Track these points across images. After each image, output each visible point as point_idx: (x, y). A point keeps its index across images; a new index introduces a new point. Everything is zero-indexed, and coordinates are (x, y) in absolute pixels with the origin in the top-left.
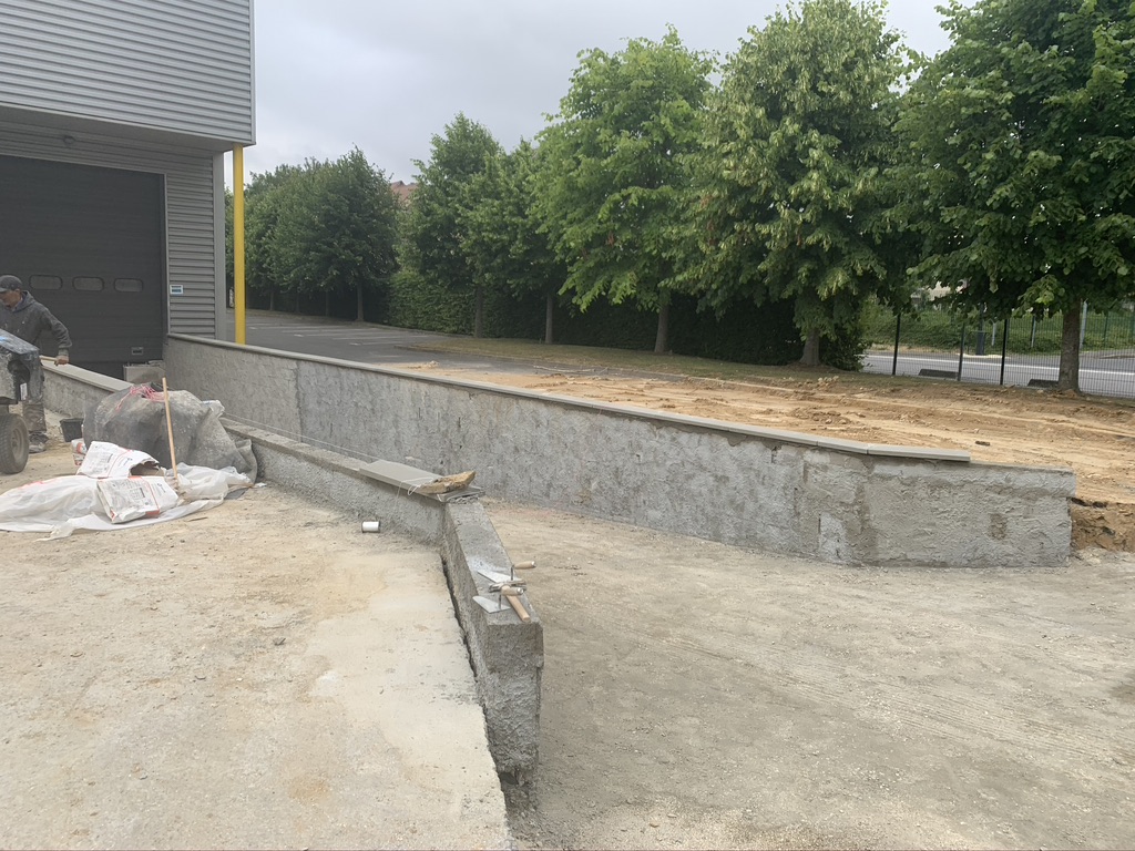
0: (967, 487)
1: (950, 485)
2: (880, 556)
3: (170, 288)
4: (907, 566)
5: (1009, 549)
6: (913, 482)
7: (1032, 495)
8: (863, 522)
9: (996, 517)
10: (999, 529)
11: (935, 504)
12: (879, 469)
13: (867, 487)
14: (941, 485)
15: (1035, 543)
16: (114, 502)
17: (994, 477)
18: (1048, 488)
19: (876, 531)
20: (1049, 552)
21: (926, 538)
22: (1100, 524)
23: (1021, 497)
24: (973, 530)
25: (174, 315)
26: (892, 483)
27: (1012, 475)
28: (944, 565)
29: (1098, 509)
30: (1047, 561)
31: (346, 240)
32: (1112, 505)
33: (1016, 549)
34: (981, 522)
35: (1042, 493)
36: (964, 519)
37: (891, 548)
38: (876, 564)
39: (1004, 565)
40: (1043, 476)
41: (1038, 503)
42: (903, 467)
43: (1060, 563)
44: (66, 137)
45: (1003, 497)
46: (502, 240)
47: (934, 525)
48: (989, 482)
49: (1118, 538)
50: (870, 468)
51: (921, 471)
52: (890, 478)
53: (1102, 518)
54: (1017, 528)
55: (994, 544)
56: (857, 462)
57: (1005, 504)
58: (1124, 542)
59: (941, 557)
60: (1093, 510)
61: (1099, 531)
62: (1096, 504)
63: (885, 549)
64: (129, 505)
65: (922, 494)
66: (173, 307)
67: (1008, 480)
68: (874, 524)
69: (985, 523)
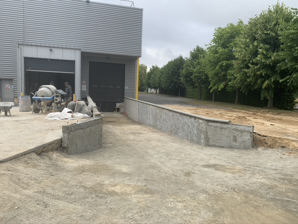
0: (228, 129)
1: (224, 128)
2: (210, 144)
3: (125, 87)
4: (215, 147)
5: (237, 144)
6: (216, 127)
7: (242, 132)
8: (207, 136)
9: (234, 136)
10: (235, 140)
11: (221, 133)
12: (210, 124)
13: (207, 128)
14: (222, 128)
15: (243, 144)
16: (61, 116)
17: (234, 127)
18: (246, 130)
19: (209, 138)
20: (246, 146)
21: (219, 140)
22: (264, 141)
23: (240, 132)
24: (230, 139)
25: (126, 93)
26: (212, 127)
27: (238, 126)
28: (223, 147)
29: (264, 137)
30: (246, 148)
31: (176, 77)
32: (268, 137)
33: (239, 145)
34: (231, 137)
35: (244, 131)
36: (227, 136)
37: (212, 142)
38: (209, 146)
39: (236, 148)
40: (245, 127)
41: (243, 134)
42: (215, 123)
43: (249, 149)
44: (108, 57)
45: (236, 132)
46: (200, 75)
47: (221, 137)
48: (233, 128)
49: (268, 145)
50: (208, 123)
51: (218, 124)
52: (212, 126)
53: (265, 140)
54: (239, 140)
55: (234, 143)
56: (206, 122)
57: (236, 133)
58: (270, 146)
59: (222, 145)
60: (263, 137)
61: (264, 143)
62: (264, 136)
63: (211, 142)
64: (63, 117)
65: (218, 130)
66: (126, 91)
67: (237, 128)
68: (209, 136)
69: (232, 138)
